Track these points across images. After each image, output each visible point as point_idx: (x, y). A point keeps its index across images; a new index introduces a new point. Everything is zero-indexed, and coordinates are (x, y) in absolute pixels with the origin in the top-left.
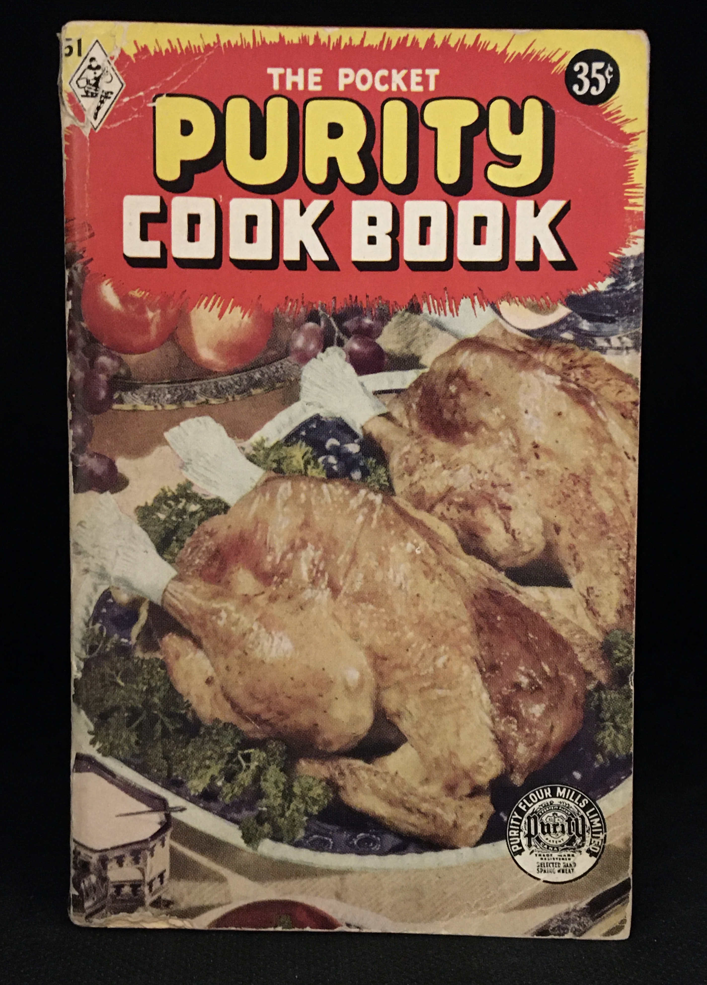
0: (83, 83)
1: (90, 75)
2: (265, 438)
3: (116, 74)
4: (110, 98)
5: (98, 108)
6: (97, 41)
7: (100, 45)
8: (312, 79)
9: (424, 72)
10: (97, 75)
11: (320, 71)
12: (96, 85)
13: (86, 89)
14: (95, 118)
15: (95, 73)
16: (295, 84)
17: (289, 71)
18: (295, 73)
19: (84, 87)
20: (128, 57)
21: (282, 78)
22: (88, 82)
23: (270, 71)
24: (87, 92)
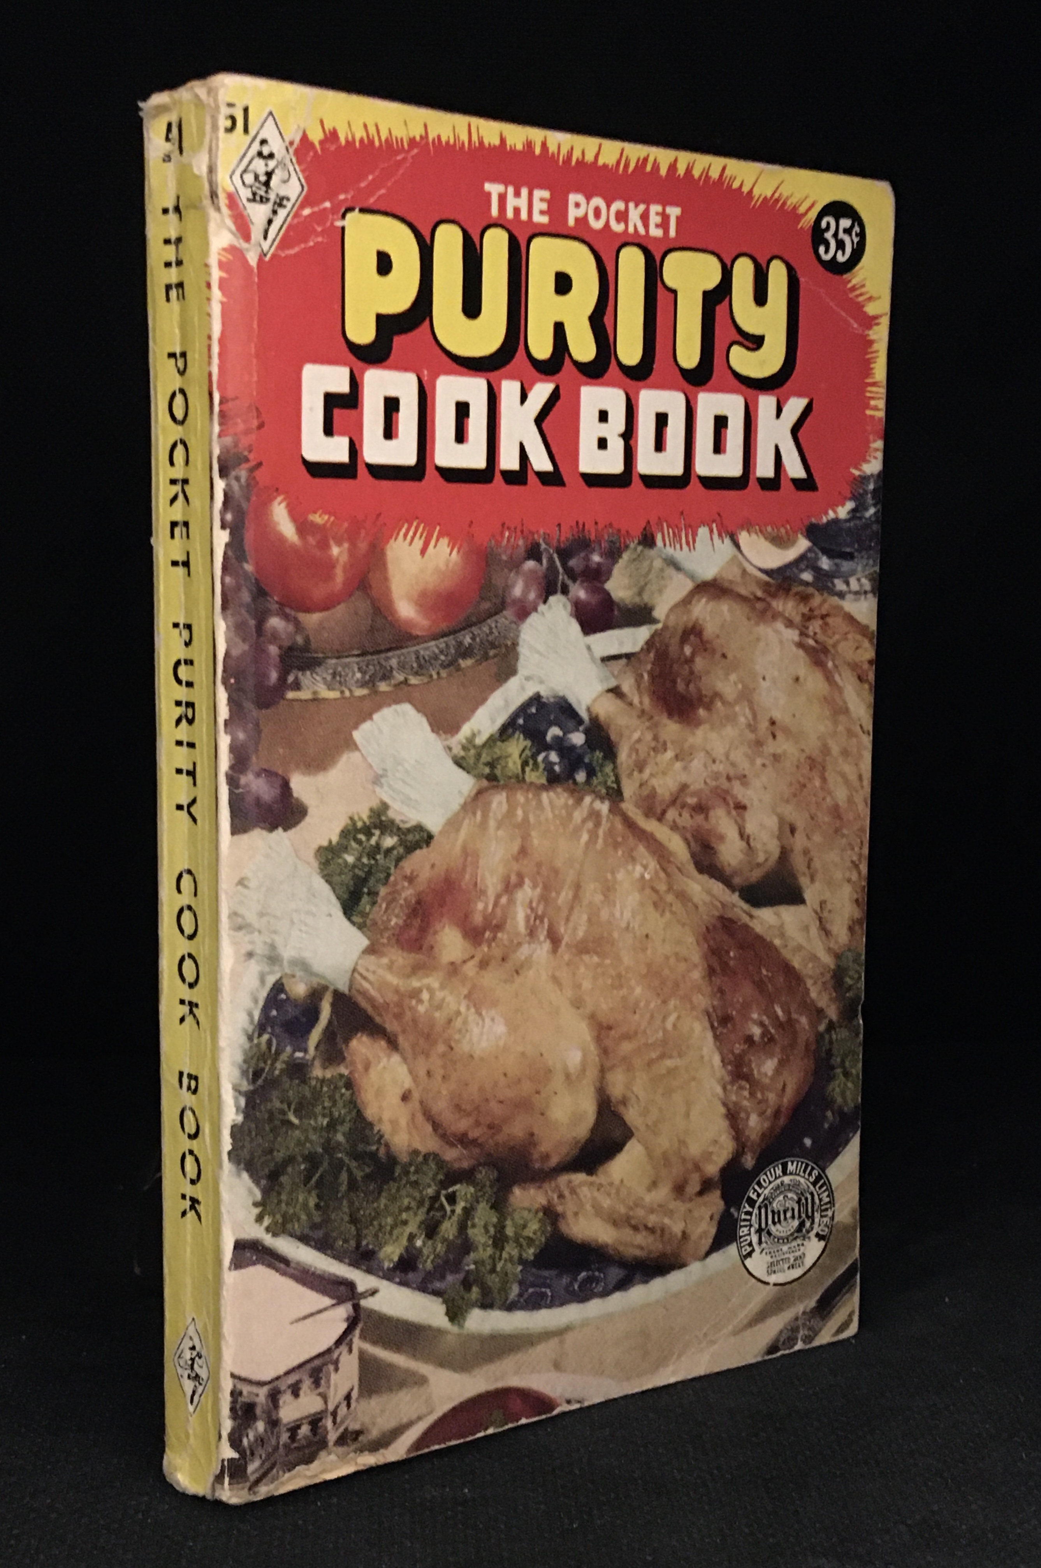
0: (249, 178)
1: (260, 166)
2: (476, 731)
3: (295, 169)
4: (285, 207)
5: (270, 222)
6: (271, 113)
7: (274, 119)
8: (539, 206)
9: (664, 210)
10: (270, 169)
11: (546, 194)
12: (267, 184)
13: (254, 189)
14: (265, 238)
15: (266, 165)
16: (517, 211)
17: (511, 190)
18: (517, 194)
19: (251, 187)
20: (312, 145)
21: (502, 198)
22: (256, 177)
23: (488, 187)
24: (254, 194)
